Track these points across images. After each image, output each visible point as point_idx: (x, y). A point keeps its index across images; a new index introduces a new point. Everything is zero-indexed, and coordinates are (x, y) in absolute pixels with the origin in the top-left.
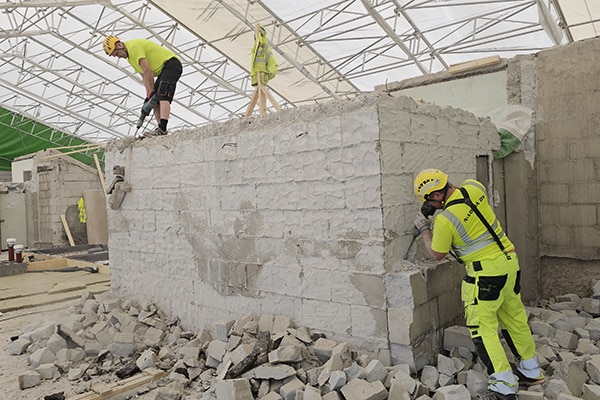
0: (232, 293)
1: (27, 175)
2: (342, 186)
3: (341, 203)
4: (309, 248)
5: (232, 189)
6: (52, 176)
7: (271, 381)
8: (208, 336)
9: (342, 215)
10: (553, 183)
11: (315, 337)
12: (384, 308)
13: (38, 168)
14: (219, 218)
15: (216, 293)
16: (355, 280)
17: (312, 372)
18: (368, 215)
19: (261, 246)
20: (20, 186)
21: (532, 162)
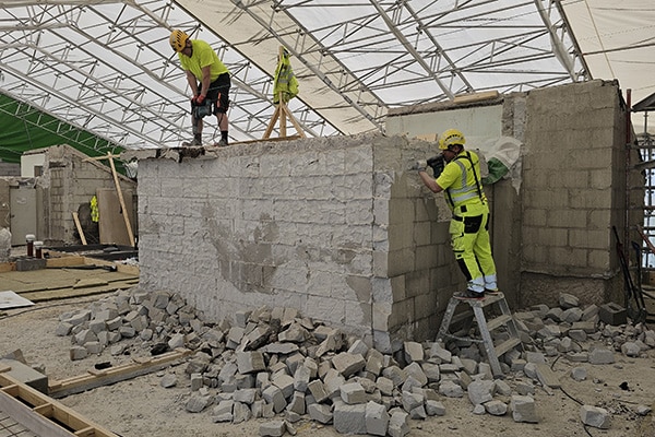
0: (250, 290)
1: (38, 170)
2: (343, 206)
3: (342, 219)
4: (316, 254)
5: (254, 203)
6: (66, 172)
7: (280, 355)
8: (228, 324)
9: (342, 229)
10: (535, 208)
11: (316, 326)
12: (370, 303)
13: (51, 163)
14: (241, 225)
15: (236, 290)
16: (349, 280)
17: (311, 349)
18: (362, 230)
19: (277, 252)
20: (31, 181)
21: (518, 189)
